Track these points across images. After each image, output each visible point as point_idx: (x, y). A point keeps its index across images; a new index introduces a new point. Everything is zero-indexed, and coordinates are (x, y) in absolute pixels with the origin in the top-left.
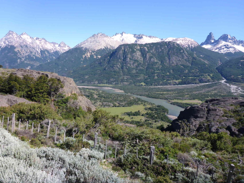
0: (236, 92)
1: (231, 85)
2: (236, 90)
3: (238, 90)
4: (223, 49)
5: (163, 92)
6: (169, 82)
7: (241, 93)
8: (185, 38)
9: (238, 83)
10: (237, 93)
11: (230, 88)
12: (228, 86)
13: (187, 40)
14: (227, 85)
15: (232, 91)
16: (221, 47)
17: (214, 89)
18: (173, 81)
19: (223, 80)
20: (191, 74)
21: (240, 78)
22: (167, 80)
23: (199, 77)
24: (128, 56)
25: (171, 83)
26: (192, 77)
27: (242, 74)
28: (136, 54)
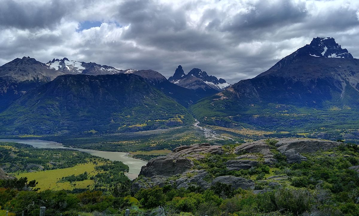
1: (205, 128)
2: (210, 135)
3: (212, 134)
4: (194, 85)
5: (122, 142)
6: (130, 127)
7: (216, 138)
9: (212, 126)
10: (211, 138)
11: (204, 133)
12: (201, 130)
14: (200, 128)
15: (206, 136)
16: (191, 83)
17: (186, 134)
18: (136, 126)
19: (196, 122)
20: (157, 116)
21: (214, 120)
22: (128, 124)
23: (168, 120)
24: (71, 92)
25: (133, 129)
26: (160, 120)
27: (215, 115)
28: (84, 90)
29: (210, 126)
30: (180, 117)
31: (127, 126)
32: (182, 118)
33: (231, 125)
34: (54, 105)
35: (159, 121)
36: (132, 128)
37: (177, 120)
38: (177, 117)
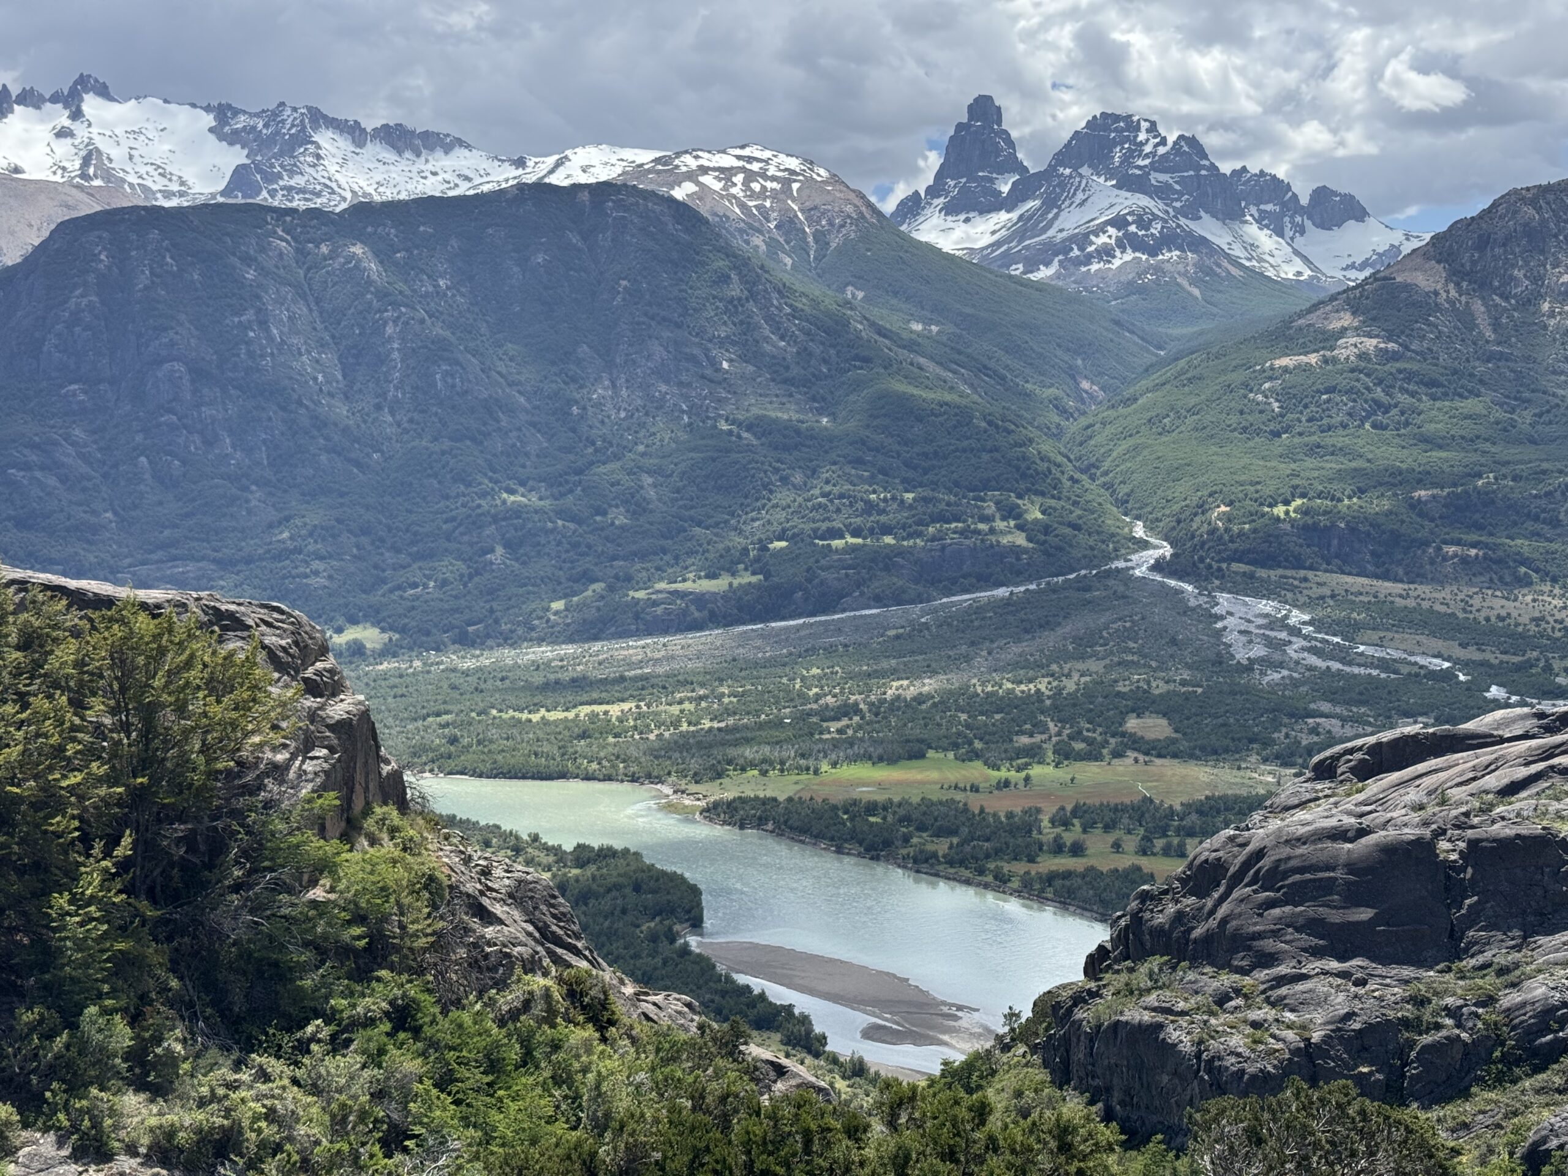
0: (1277, 656)
1: (1222, 590)
2: (1270, 643)
3: (1283, 635)
4: (1106, 253)
5: (599, 709)
6: (641, 595)
7: (1321, 664)
8: (746, 152)
9: (1274, 574)
10: (1281, 665)
11: (1219, 625)
12: (1193, 603)
13: (772, 171)
14: (1179, 592)
15: (1242, 655)
16: (1083, 240)
17: (1077, 640)
18: (679, 586)
19: (1144, 545)
20: (838, 510)
21: (1288, 527)
22: (617, 577)
23: (919, 534)
24: (172, 344)
25: (659, 610)
26: (860, 541)
27: (1296, 481)
28: (263, 324)
29: (1262, 573)
30: (1011, 512)
31: (611, 589)
32: (1030, 517)
33: (1432, 562)
34: (55, 443)
35: (854, 548)
36: (655, 604)
37: (993, 538)
38: (990, 508)
